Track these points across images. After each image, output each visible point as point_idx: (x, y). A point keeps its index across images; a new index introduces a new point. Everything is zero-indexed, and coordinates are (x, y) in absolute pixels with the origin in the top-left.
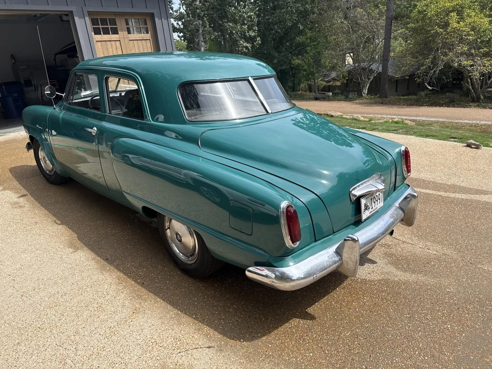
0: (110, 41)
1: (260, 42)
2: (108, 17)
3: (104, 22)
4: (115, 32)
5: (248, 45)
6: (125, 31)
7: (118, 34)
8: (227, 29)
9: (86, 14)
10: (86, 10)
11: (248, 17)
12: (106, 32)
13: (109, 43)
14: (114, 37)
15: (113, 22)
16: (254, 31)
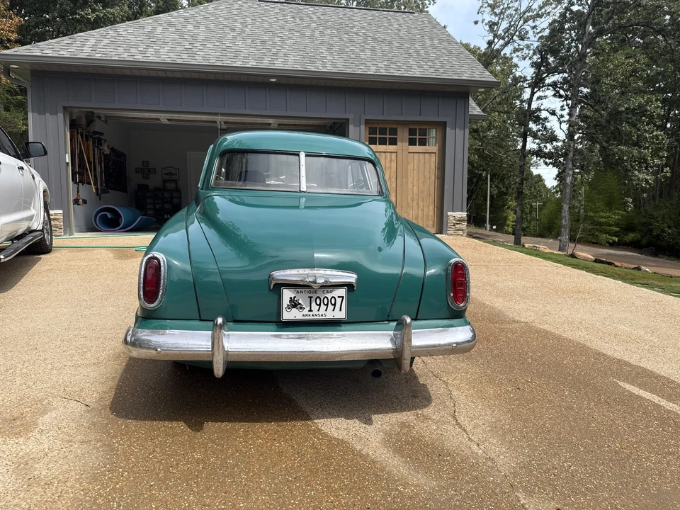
0: (385, 152)
1: (669, 174)
2: (388, 126)
3: (383, 131)
4: (394, 142)
5: (648, 178)
6: (406, 142)
7: (396, 145)
8: (614, 154)
9: (363, 122)
10: (364, 117)
11: (652, 138)
12: (383, 142)
13: (383, 154)
14: (392, 148)
15: (394, 132)
16: (661, 158)
